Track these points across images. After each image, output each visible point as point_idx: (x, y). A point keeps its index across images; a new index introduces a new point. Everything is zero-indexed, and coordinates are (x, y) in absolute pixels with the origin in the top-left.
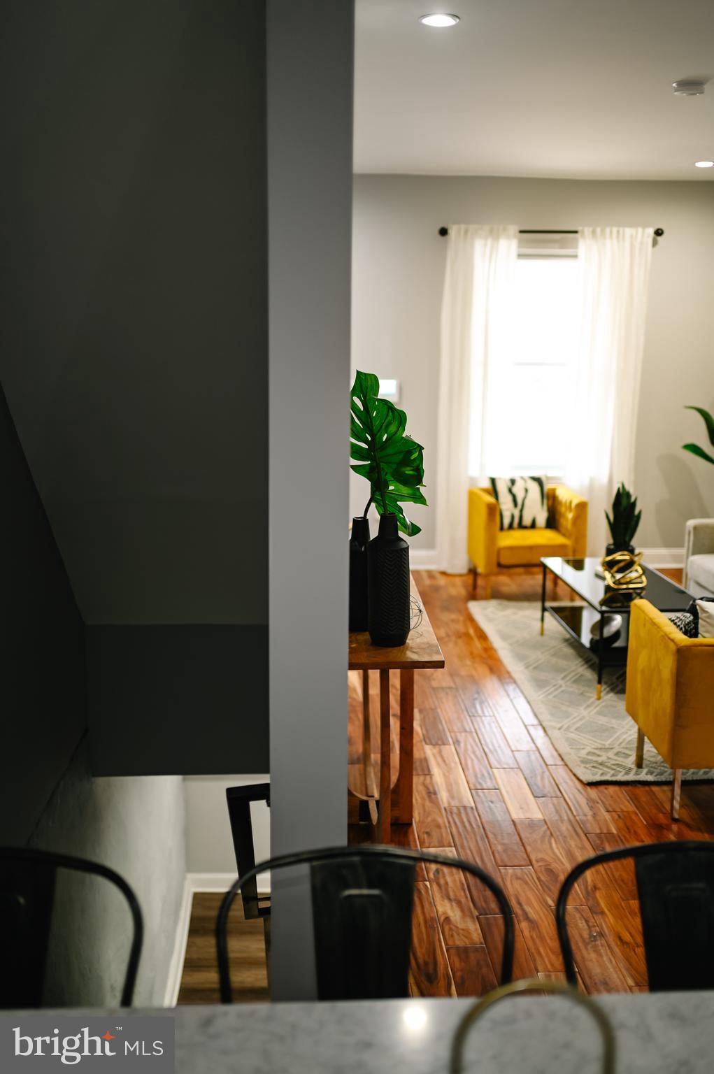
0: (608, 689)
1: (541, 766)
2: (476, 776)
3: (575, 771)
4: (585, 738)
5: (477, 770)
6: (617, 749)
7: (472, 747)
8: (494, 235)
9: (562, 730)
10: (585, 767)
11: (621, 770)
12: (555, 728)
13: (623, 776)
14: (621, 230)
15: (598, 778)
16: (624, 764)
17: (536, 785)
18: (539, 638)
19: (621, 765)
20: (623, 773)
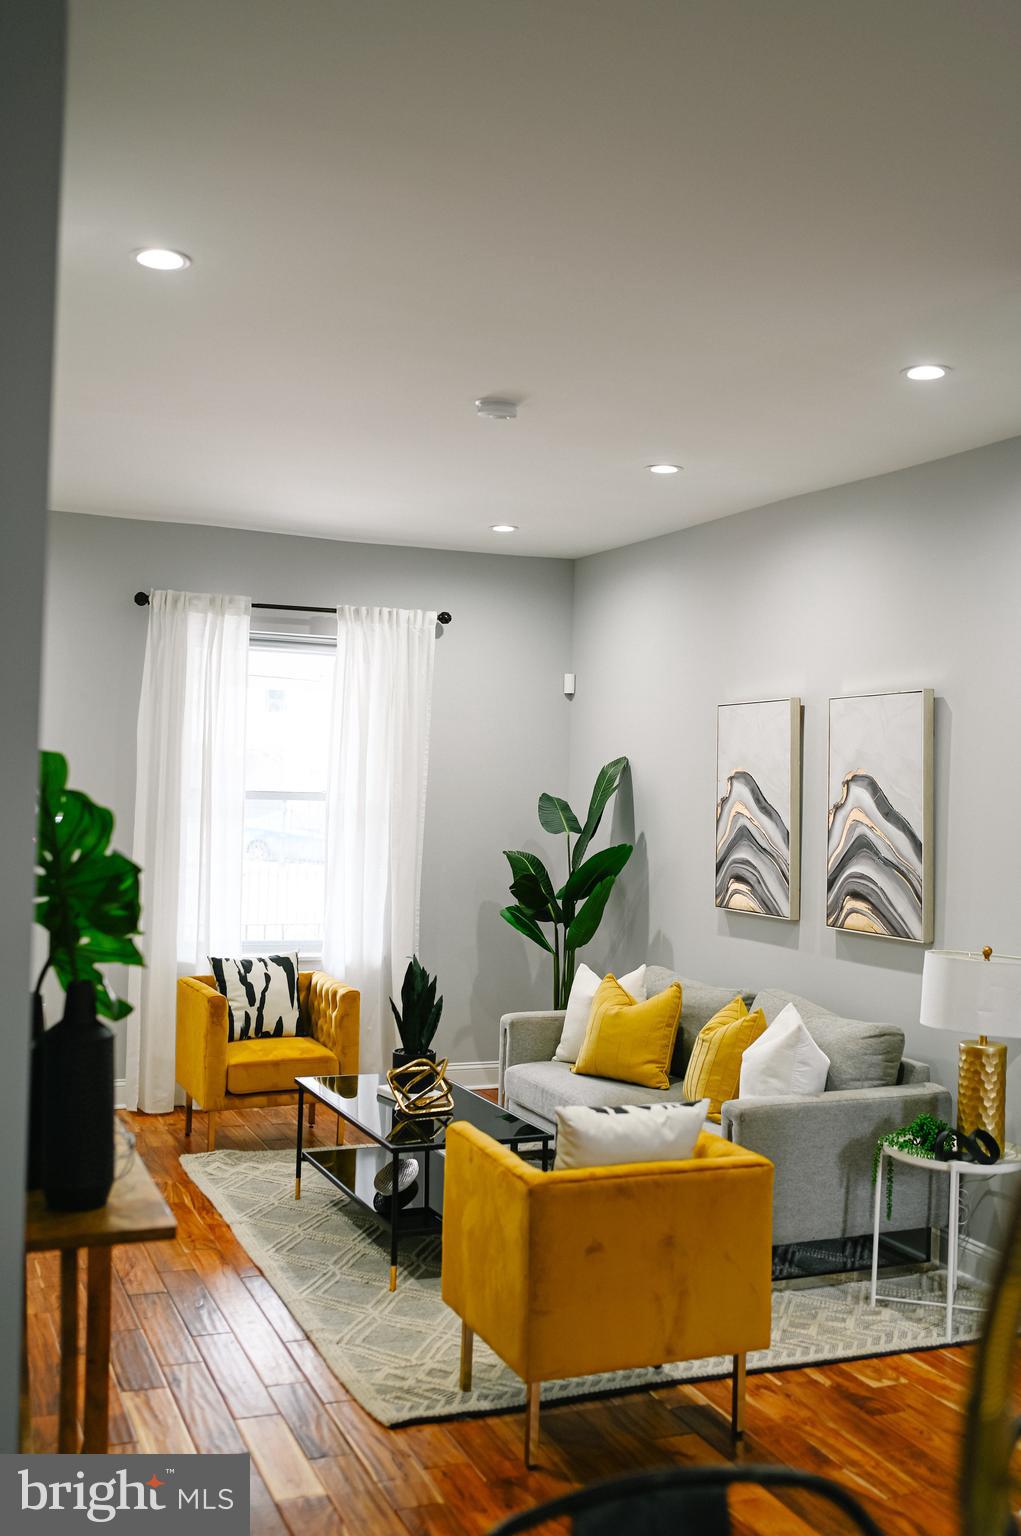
0: (406, 1273)
1: (314, 1406)
2: (210, 1436)
3: (368, 1407)
4: (378, 1352)
5: (211, 1424)
6: (430, 1364)
7: (201, 1388)
8: (217, 607)
9: (342, 1344)
10: (384, 1400)
11: (439, 1397)
12: (331, 1342)
13: (444, 1406)
14: (395, 611)
15: (405, 1415)
16: (442, 1388)
17: (309, 1438)
18: (294, 1203)
19: (439, 1390)
20: (442, 1402)
